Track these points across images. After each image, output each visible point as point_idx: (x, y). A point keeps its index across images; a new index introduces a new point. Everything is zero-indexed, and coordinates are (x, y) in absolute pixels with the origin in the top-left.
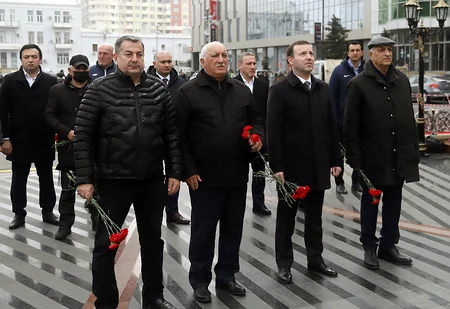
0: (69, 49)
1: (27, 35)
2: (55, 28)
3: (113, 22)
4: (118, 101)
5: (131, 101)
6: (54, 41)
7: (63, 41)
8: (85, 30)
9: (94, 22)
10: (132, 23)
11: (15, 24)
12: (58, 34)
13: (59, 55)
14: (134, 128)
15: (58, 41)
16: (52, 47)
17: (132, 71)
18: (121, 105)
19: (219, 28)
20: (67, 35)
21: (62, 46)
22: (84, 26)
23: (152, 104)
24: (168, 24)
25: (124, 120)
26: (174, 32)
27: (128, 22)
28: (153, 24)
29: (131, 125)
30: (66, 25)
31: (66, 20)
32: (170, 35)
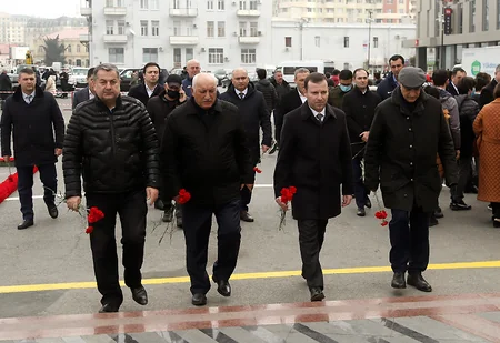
0: (256, 44)
1: (206, 26)
2: (240, 16)
3: (310, 10)
4: (95, 125)
5: (107, 124)
6: (238, 34)
7: (248, 33)
8: (275, 19)
9: (285, 9)
10: (333, 9)
11: (191, 13)
12: (242, 23)
13: (243, 51)
14: (109, 148)
15: (242, 33)
16: (235, 40)
17: (107, 97)
18: (98, 128)
19: (456, 12)
20: (254, 25)
21: (248, 39)
22: (275, 13)
23: (126, 125)
24: (379, 10)
25: (100, 142)
26: (387, 21)
27: (328, 9)
28: (360, 11)
29: (106, 146)
30: (253, 13)
31: (253, 6)
32: (382, 25)
